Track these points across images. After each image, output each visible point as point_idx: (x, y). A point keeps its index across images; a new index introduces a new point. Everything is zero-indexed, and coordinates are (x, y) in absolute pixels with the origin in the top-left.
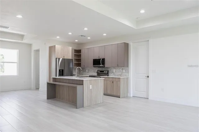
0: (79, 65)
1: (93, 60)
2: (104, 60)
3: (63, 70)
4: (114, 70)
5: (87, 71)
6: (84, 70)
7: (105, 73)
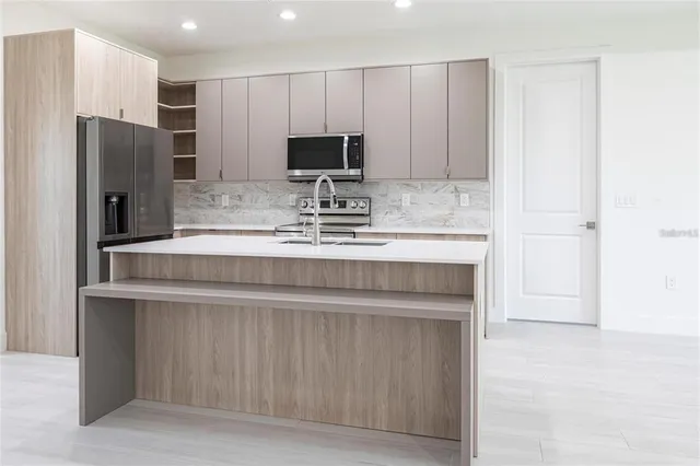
0: (186, 168)
1: (290, 141)
2: (357, 143)
3: (122, 199)
4: (406, 197)
5: (225, 200)
6: (207, 197)
7: (354, 211)
